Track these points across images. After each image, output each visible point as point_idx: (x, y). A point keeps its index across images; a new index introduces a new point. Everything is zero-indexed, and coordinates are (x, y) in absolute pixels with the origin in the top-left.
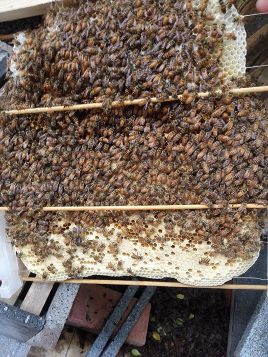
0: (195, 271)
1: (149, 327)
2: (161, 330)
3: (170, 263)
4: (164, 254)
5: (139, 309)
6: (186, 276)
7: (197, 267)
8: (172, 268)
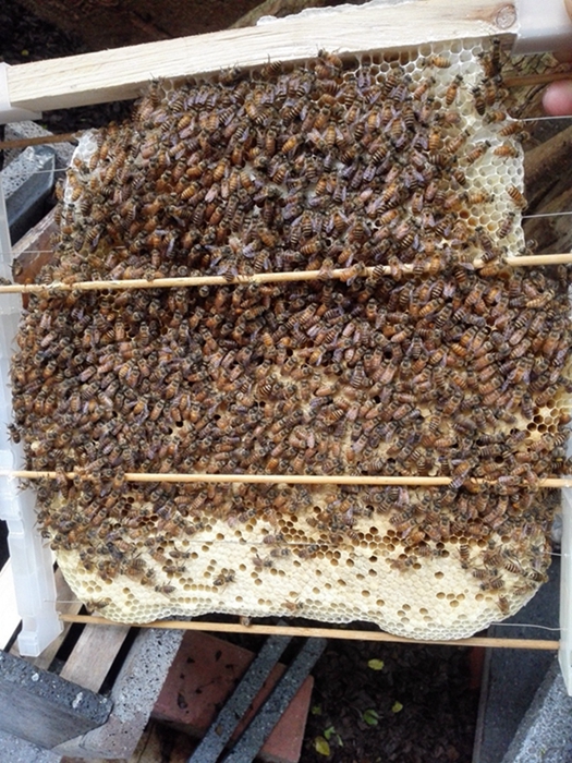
0: (415, 609)
1: (307, 726)
2: (332, 734)
3: (366, 593)
4: (354, 573)
5: (289, 687)
6: (398, 619)
7: (420, 602)
8: (369, 603)
